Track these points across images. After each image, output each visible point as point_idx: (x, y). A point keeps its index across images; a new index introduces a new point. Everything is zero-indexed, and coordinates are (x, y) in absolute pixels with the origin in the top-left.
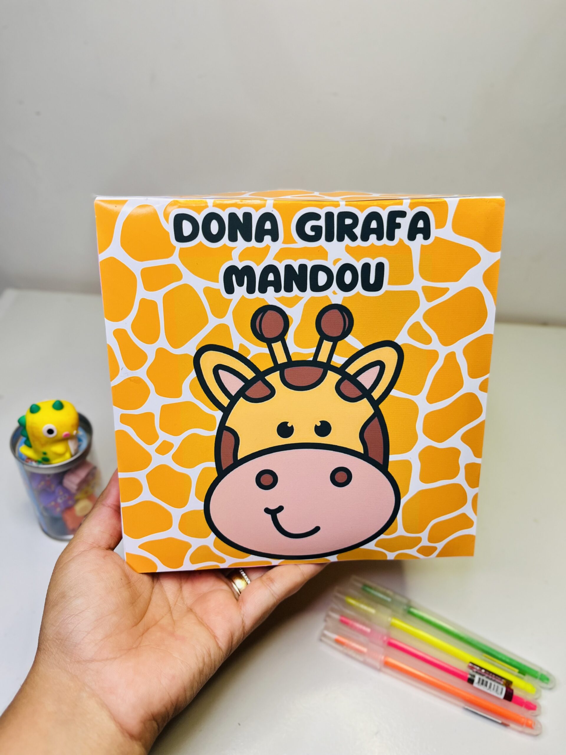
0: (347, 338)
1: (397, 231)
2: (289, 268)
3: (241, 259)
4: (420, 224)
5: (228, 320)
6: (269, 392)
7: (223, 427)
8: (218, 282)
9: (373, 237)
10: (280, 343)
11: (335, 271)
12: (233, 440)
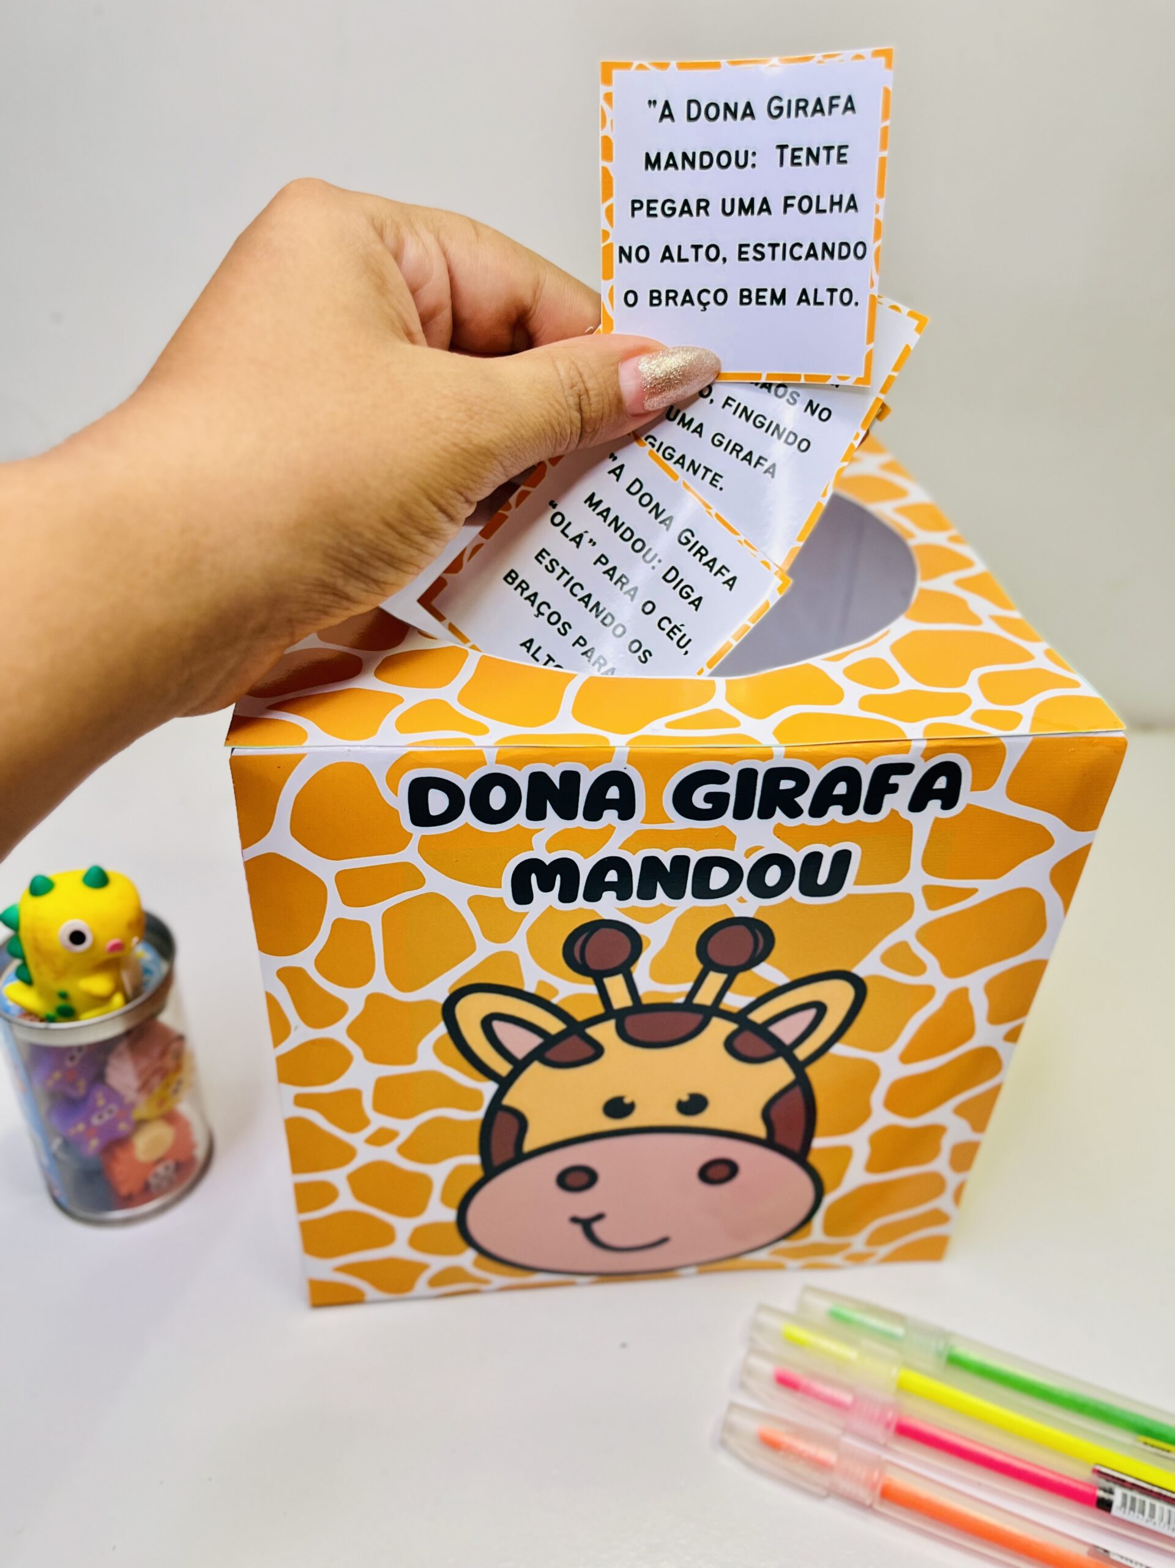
1: (888, 798)
2: (651, 865)
3: (550, 848)
4: (940, 783)
5: (518, 945)
6: (590, 1051)
7: (496, 1107)
8: (499, 887)
10: (620, 977)
11: (747, 866)
12: (514, 1123)
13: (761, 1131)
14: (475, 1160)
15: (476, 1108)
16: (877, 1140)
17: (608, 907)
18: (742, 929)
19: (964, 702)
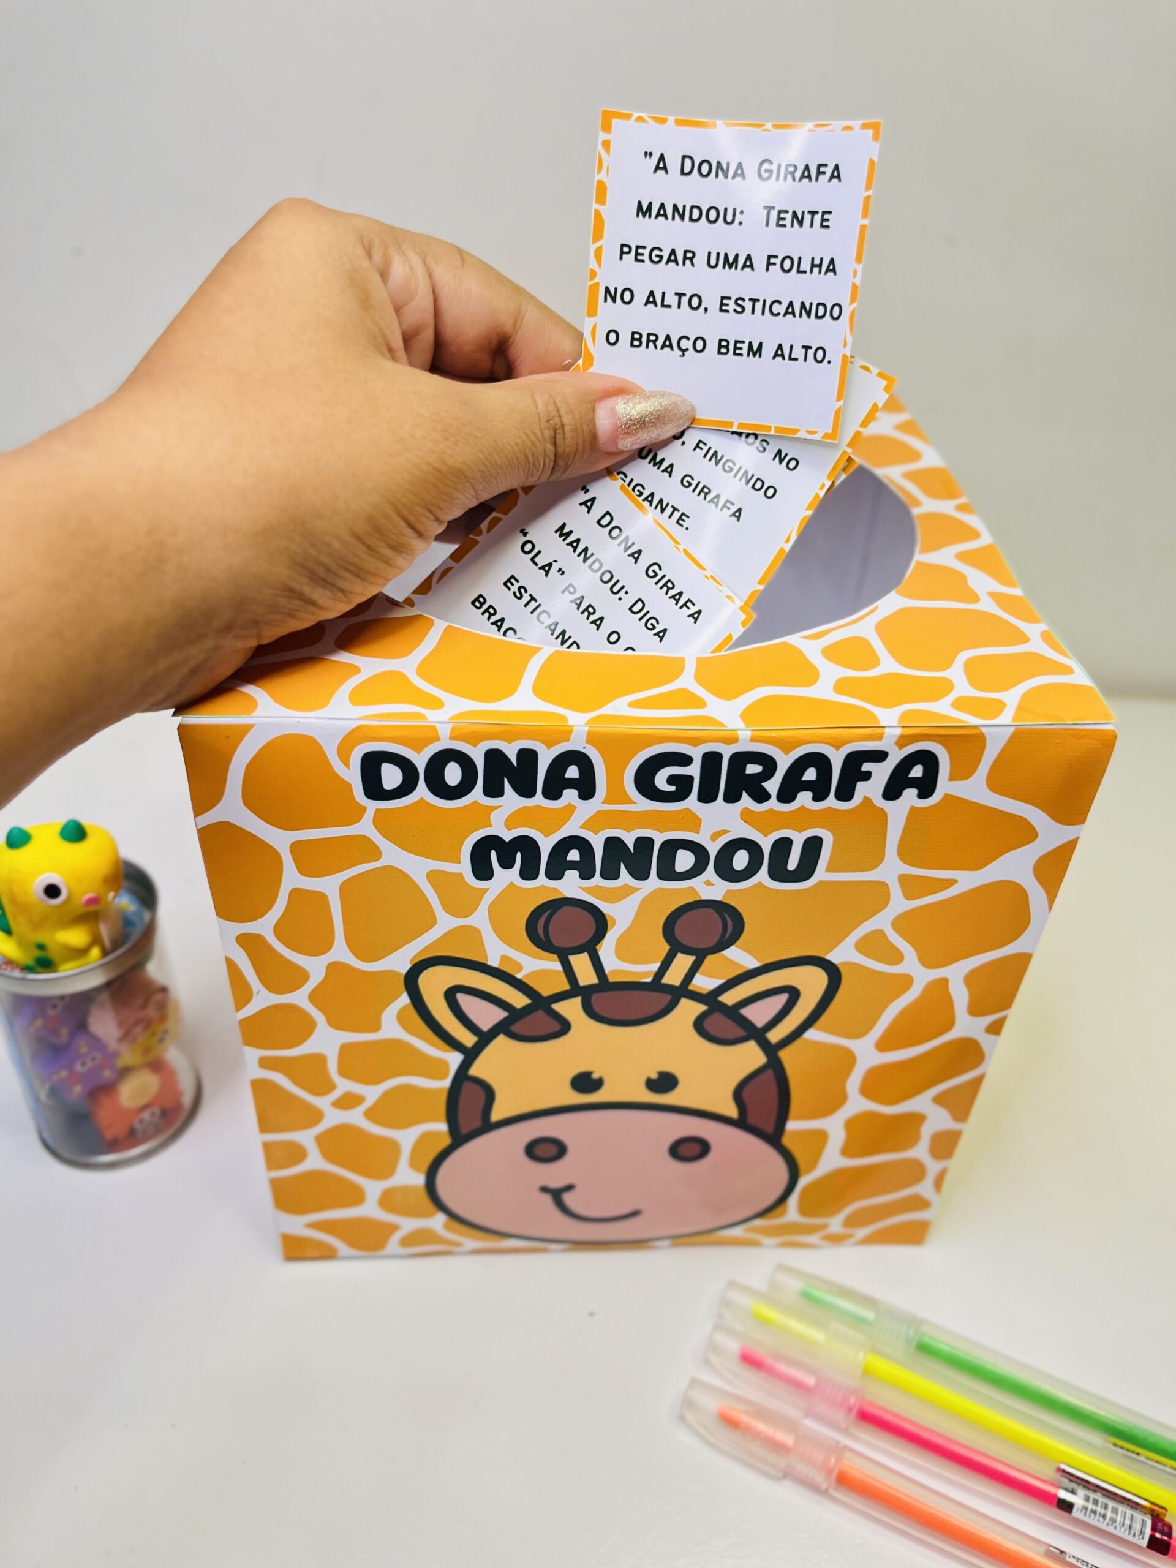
1: (861, 784)
2: (613, 845)
3: (510, 826)
4: (916, 772)
5: (480, 919)
6: (557, 1027)
7: (462, 1076)
8: (458, 863)
10: (585, 955)
11: (713, 850)
12: (482, 1094)
13: (733, 1112)
14: (442, 1127)
15: (442, 1077)
16: (851, 1125)
17: (571, 885)
18: (711, 913)
19: (946, 686)
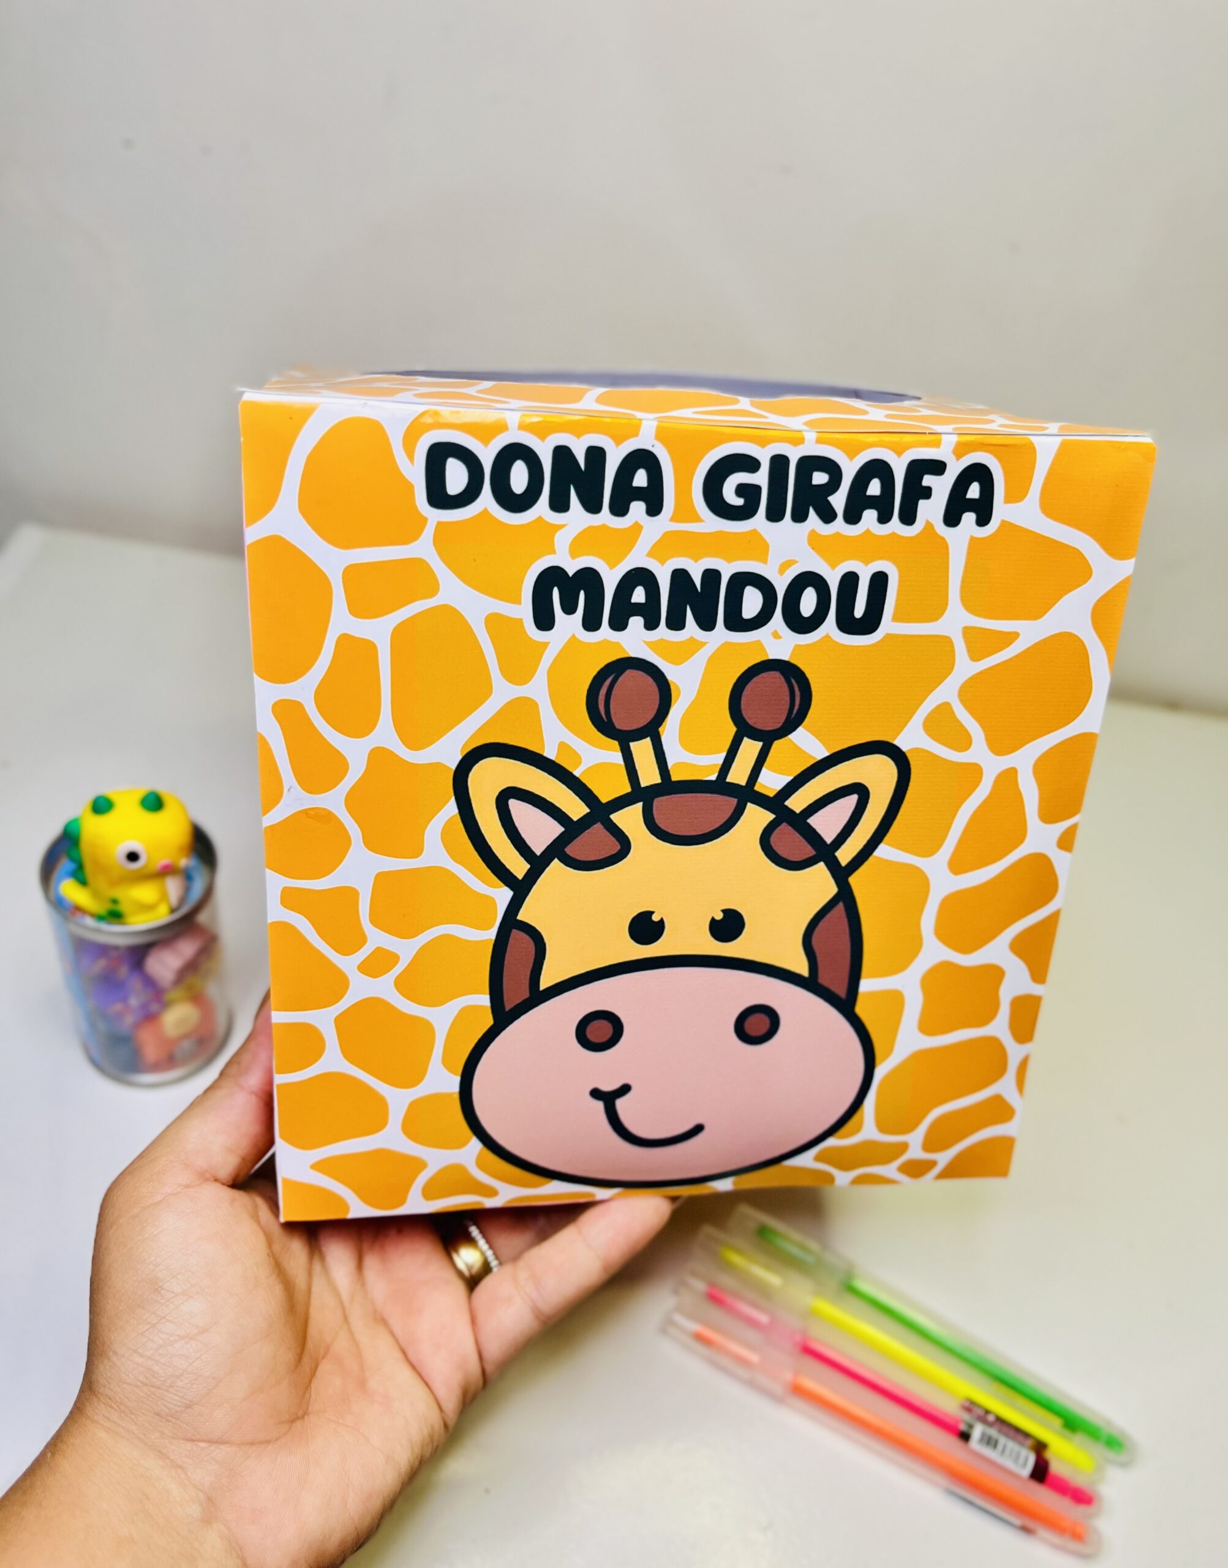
0: (794, 734)
1: (922, 503)
2: (680, 577)
3: (574, 553)
4: (973, 491)
5: (537, 689)
6: (615, 847)
7: (510, 922)
8: (519, 603)
9: (870, 516)
10: (647, 742)
11: (781, 587)
12: (530, 948)
13: (801, 967)
15: (488, 924)
16: (928, 983)
17: (635, 639)
18: (777, 676)
